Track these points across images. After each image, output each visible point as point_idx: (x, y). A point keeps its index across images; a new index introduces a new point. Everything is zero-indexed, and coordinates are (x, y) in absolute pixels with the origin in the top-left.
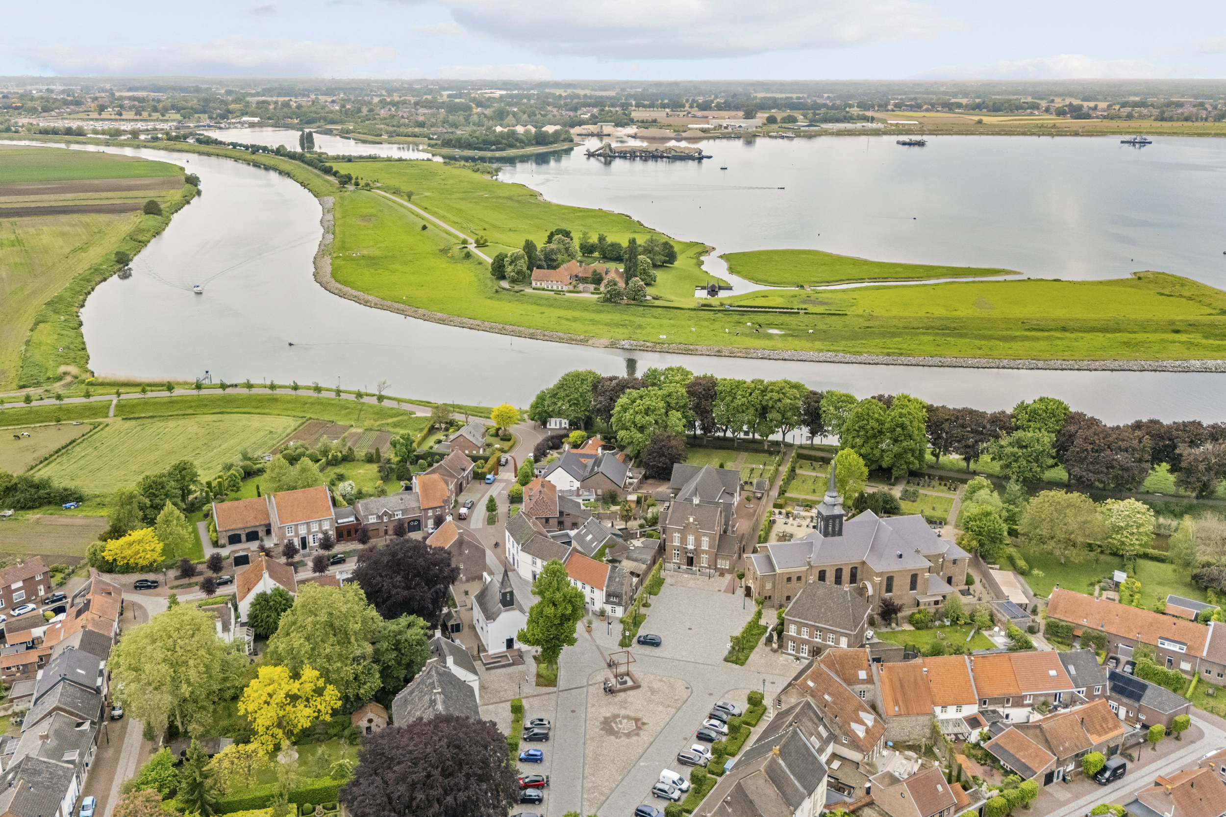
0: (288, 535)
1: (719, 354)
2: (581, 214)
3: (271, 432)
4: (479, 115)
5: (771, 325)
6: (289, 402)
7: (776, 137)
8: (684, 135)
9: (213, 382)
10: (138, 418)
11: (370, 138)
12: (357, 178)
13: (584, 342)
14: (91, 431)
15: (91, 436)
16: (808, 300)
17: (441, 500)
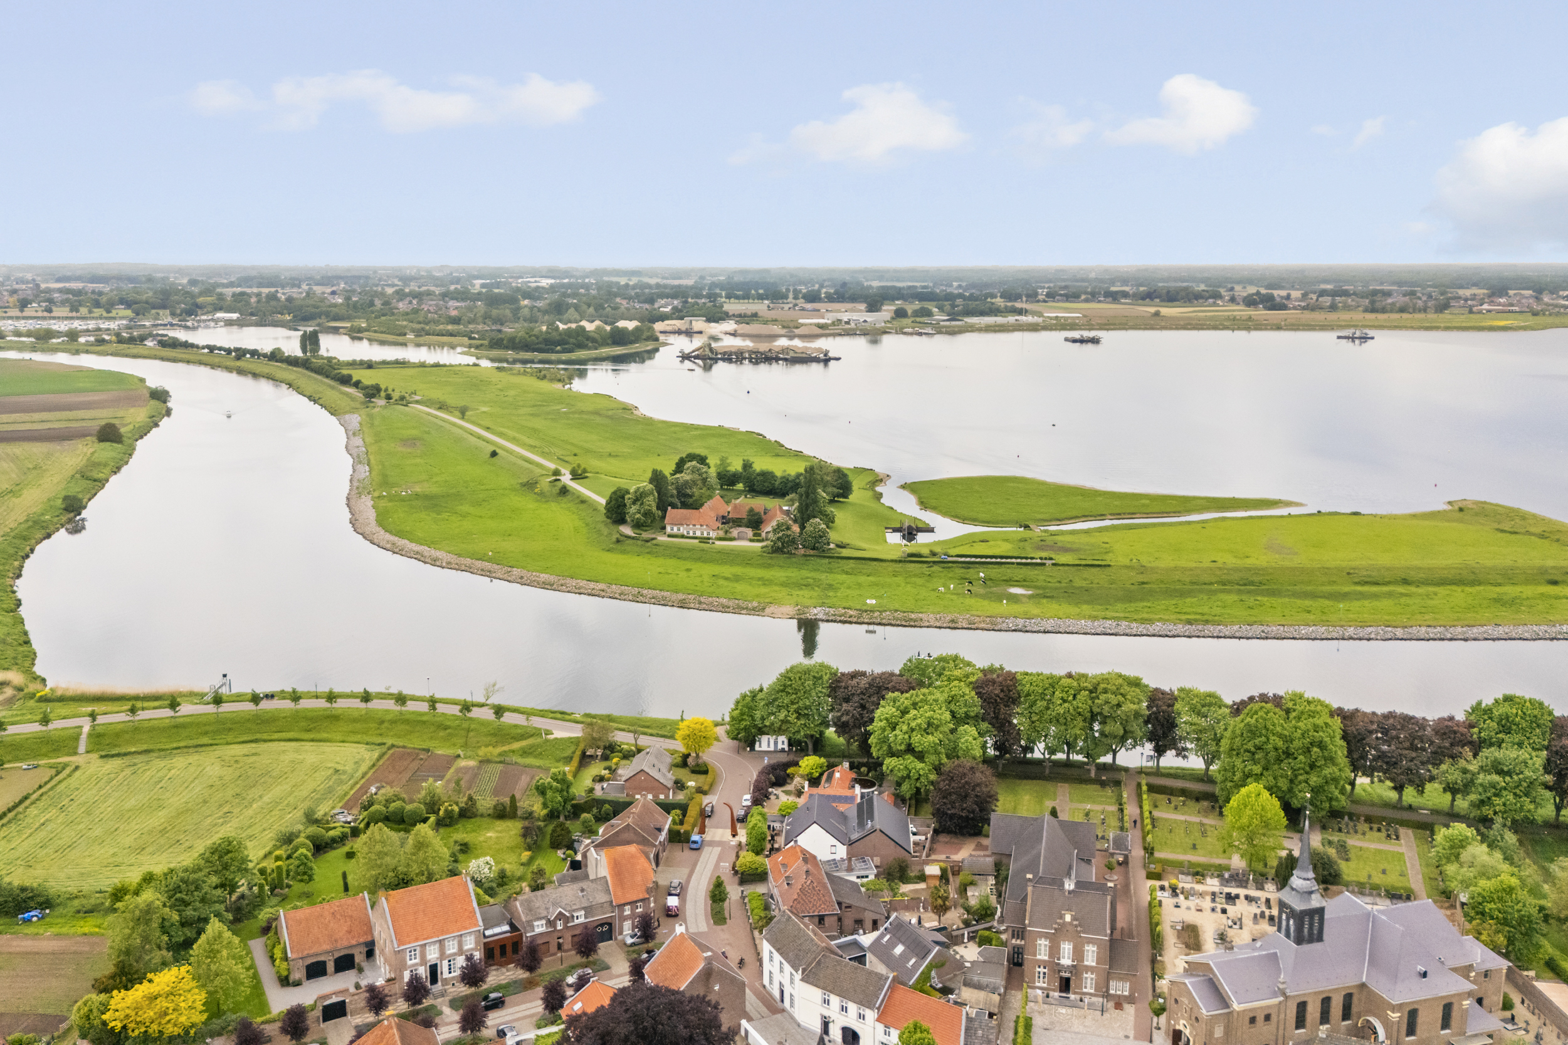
0: (409, 963)
1: (953, 626)
2: (699, 432)
3: (337, 771)
4: (532, 308)
5: (1010, 582)
6: (355, 720)
7: (911, 334)
8: (797, 331)
9: (234, 691)
10: (125, 754)
11: (390, 338)
12: (386, 390)
13: (758, 611)
14: (51, 778)
15: (52, 789)
16: (1042, 545)
17: (644, 888)
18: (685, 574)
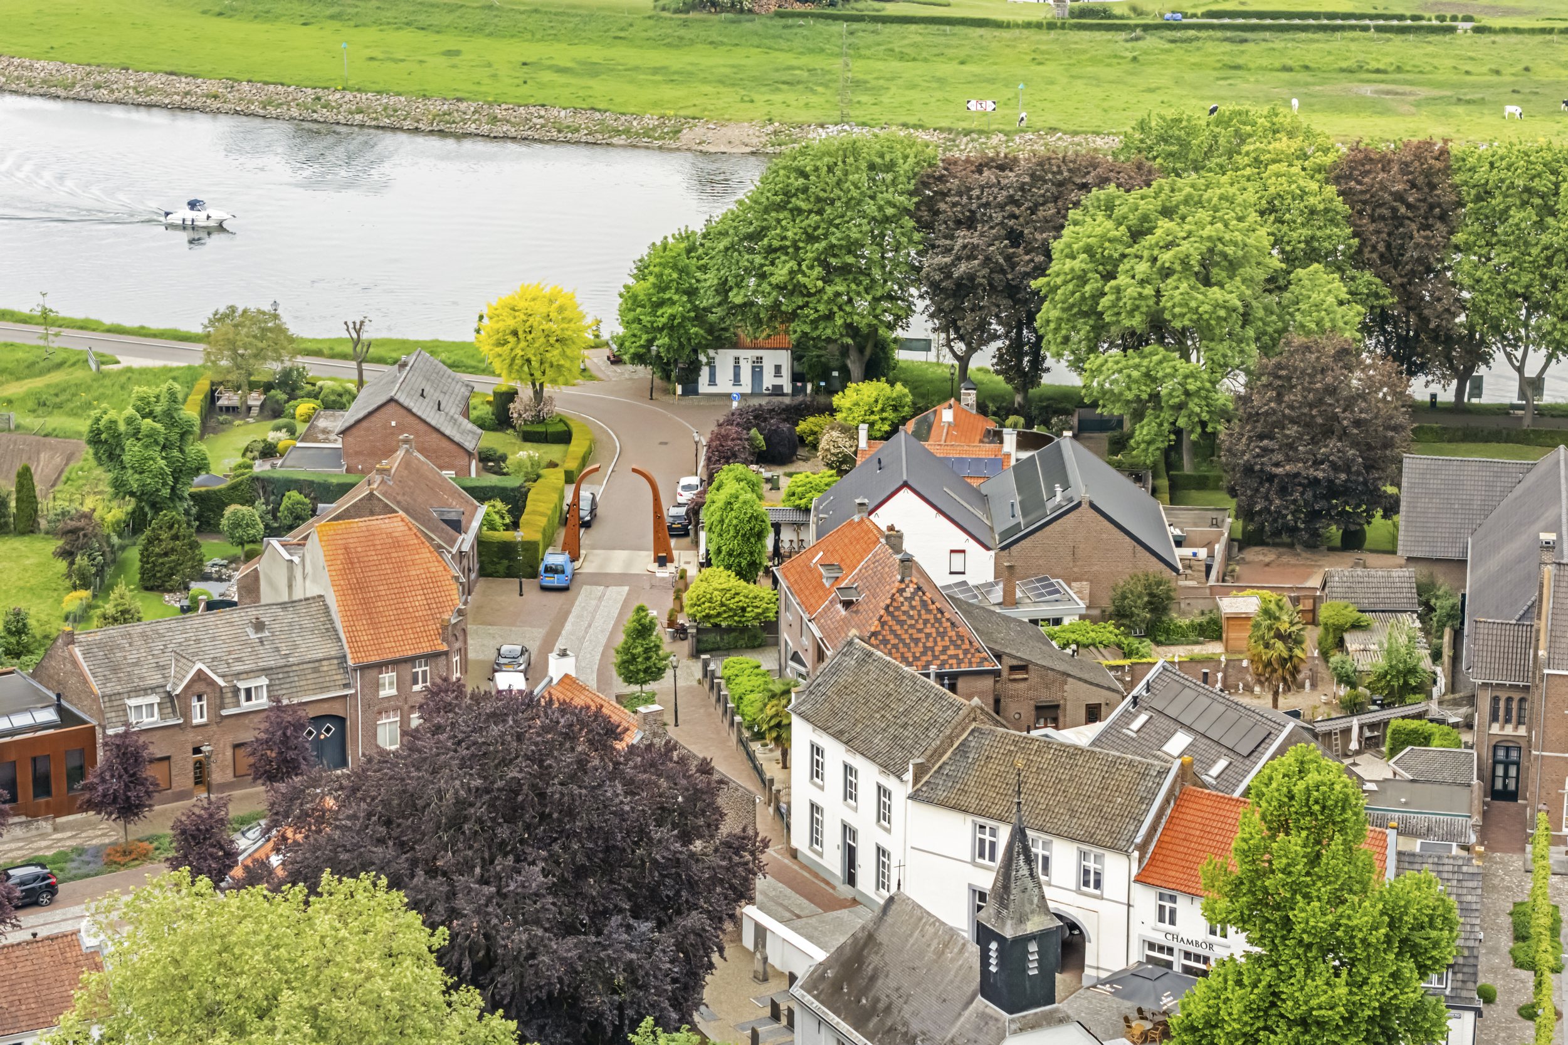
17: (433, 627)
18: (444, 61)
